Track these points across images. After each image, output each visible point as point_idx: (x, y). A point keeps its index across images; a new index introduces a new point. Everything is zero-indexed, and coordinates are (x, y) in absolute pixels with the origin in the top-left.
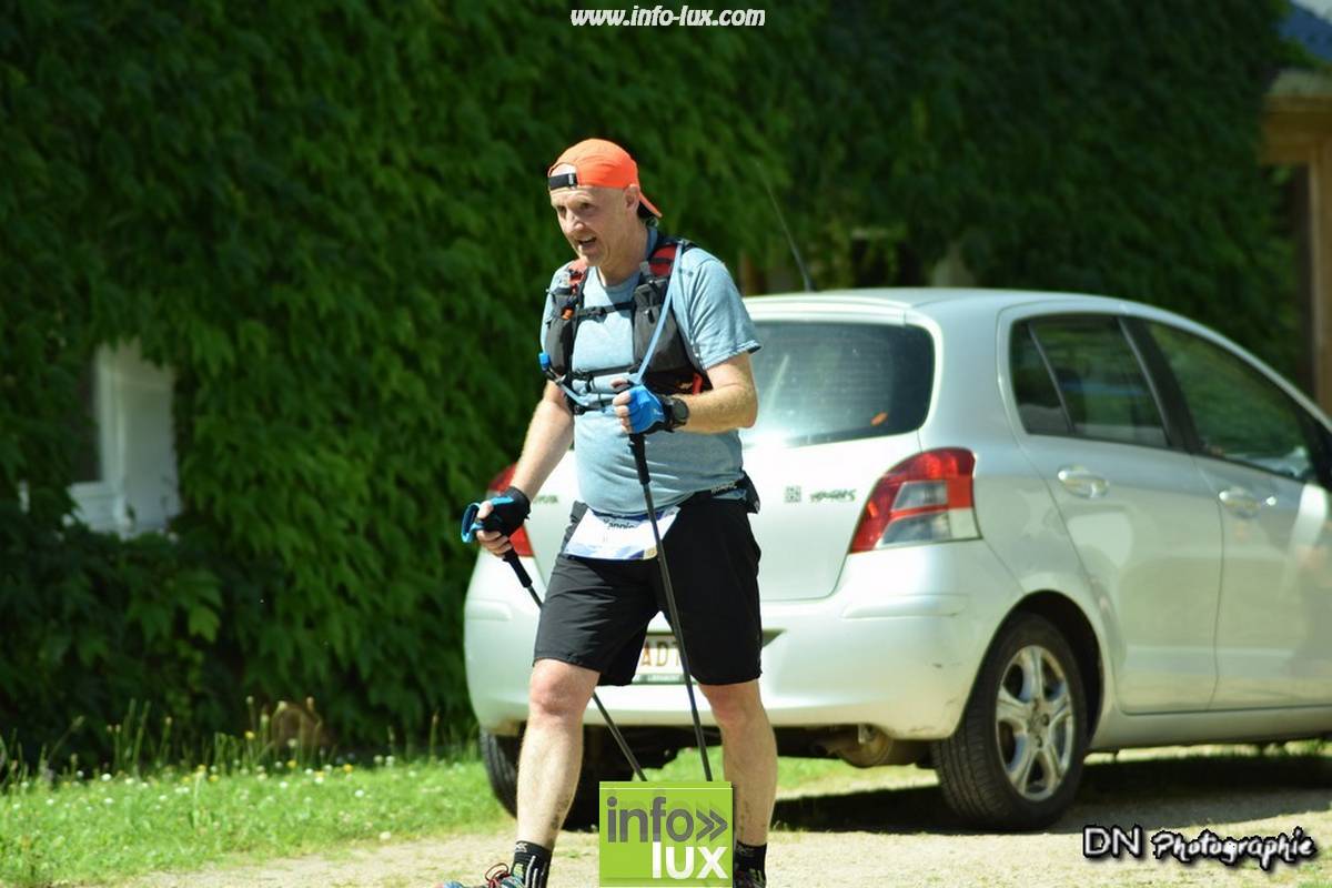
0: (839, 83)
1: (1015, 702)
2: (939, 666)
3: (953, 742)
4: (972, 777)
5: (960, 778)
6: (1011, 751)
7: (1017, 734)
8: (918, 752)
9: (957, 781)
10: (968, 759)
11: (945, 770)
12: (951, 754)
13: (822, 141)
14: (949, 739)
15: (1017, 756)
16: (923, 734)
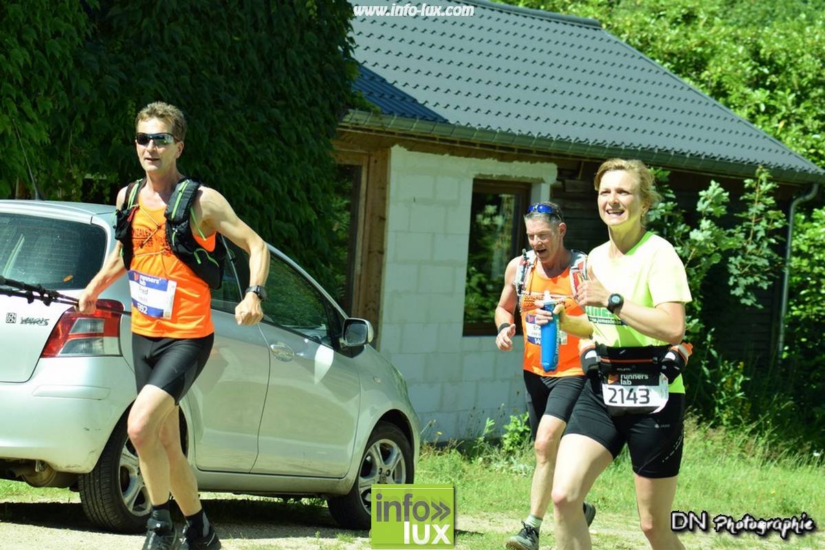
0: (86, 87)
1: (132, 455)
2: (88, 430)
3: (91, 475)
4: (101, 498)
5: (94, 498)
6: (126, 485)
7: (131, 475)
8: (69, 480)
9: (92, 500)
10: (100, 487)
11: (85, 493)
12: (90, 483)
13: (71, 119)
14: (89, 473)
15: (130, 488)
16: (74, 470)
